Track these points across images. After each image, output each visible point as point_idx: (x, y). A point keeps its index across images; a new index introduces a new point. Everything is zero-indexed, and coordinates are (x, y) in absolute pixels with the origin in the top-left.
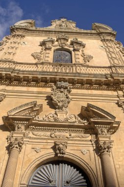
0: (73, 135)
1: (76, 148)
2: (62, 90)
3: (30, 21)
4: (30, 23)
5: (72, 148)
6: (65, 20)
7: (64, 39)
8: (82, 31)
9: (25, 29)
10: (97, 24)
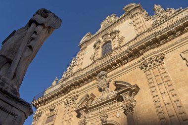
0: (111, 106)
1: (113, 115)
2: (102, 77)
3: (88, 34)
4: (88, 35)
5: (111, 116)
6: (109, 16)
7: (106, 35)
8: (121, 17)
9: (86, 42)
10: (126, 7)
